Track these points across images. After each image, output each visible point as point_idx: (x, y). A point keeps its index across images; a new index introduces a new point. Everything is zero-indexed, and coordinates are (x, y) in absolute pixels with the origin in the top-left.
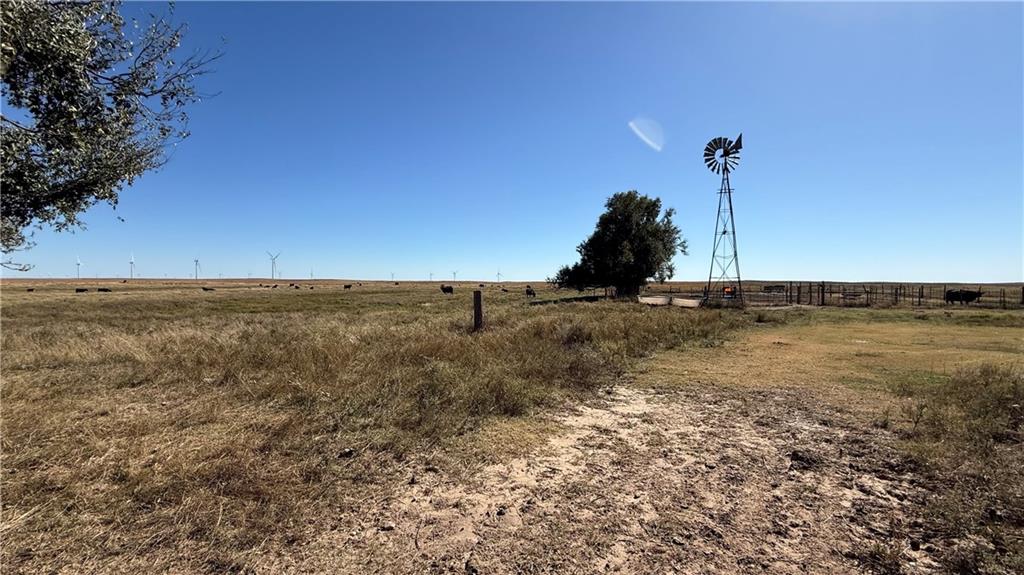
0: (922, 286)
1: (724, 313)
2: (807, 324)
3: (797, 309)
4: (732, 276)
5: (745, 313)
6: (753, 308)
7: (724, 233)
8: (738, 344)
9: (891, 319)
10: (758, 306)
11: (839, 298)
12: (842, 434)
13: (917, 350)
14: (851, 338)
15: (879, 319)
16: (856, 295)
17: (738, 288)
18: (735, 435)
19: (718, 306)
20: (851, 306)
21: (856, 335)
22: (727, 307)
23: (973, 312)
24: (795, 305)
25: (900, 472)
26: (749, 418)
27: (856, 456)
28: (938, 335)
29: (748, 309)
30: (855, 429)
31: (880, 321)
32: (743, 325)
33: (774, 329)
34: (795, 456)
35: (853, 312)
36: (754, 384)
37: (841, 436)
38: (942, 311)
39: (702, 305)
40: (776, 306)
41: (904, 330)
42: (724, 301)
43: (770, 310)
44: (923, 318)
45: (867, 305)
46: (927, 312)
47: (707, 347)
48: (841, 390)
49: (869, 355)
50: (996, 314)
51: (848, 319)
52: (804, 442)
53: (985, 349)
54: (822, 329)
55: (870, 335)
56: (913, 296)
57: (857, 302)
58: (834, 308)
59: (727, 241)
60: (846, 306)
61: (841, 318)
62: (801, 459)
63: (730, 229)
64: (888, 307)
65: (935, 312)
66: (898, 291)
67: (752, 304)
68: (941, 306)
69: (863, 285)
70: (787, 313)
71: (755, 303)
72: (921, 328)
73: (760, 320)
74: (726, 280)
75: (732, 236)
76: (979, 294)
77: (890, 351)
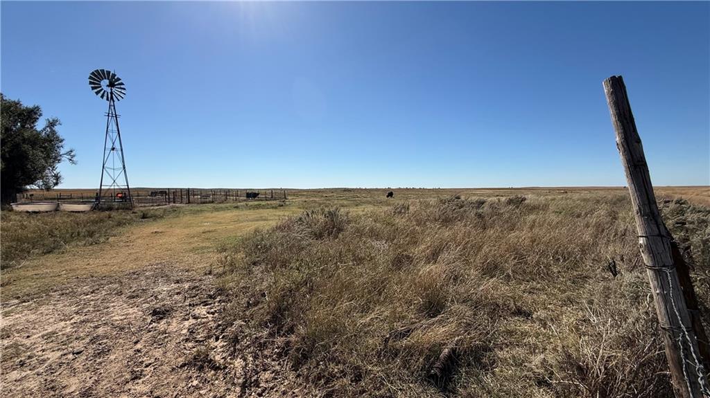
0: (237, 190)
1: (113, 214)
2: (177, 217)
3: (173, 207)
4: (121, 184)
5: (133, 213)
6: (140, 208)
7: (113, 149)
8: (124, 238)
9: (222, 209)
10: (145, 206)
11: (198, 198)
12: (186, 286)
13: (232, 225)
14: (202, 222)
15: (217, 210)
16: (208, 196)
17: (127, 193)
18: (107, 314)
19: (110, 209)
20: (204, 203)
21: (205, 220)
22: (118, 209)
23: (256, 203)
24: (172, 204)
25: (215, 298)
26: (123, 296)
27: (193, 297)
28: (241, 216)
29: (136, 210)
30: (195, 280)
31: (218, 211)
32: (130, 222)
33: (154, 223)
34: (155, 313)
35: (204, 207)
36: (131, 267)
37: (187, 287)
38: (244, 203)
39: (93, 209)
40: (159, 205)
41: (228, 215)
42: (116, 205)
43: (153, 209)
44: (237, 207)
45: (213, 202)
46: (239, 204)
47: (91, 244)
48: (191, 257)
49: (209, 232)
50: (263, 203)
51: (201, 211)
52: (163, 300)
53: (257, 220)
54: (186, 219)
55: (211, 220)
56: (233, 196)
57: (208, 200)
58: (196, 205)
59: (116, 157)
60: (201, 203)
61: (198, 211)
62: (159, 313)
63: (117, 146)
64: (222, 202)
65: (242, 204)
66: (227, 193)
67: (140, 205)
68: (245, 200)
69: (211, 190)
70: (165, 210)
71: (143, 205)
72: (236, 213)
73: (144, 217)
74: (116, 187)
75: (120, 152)
76: (258, 194)
77: (219, 227)
